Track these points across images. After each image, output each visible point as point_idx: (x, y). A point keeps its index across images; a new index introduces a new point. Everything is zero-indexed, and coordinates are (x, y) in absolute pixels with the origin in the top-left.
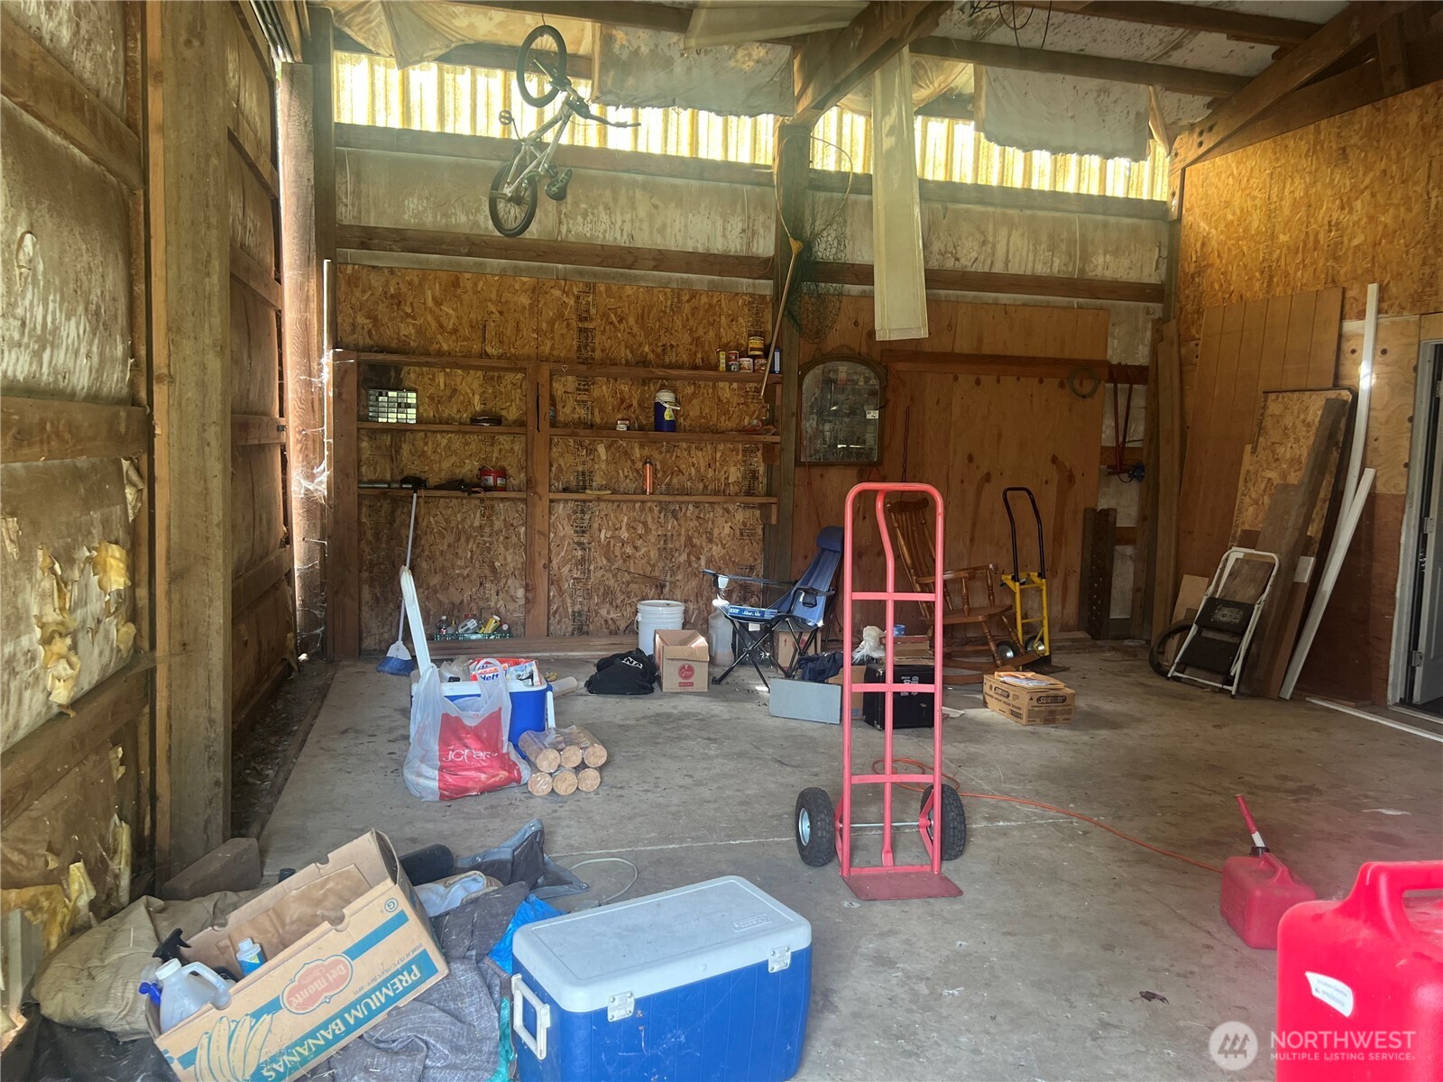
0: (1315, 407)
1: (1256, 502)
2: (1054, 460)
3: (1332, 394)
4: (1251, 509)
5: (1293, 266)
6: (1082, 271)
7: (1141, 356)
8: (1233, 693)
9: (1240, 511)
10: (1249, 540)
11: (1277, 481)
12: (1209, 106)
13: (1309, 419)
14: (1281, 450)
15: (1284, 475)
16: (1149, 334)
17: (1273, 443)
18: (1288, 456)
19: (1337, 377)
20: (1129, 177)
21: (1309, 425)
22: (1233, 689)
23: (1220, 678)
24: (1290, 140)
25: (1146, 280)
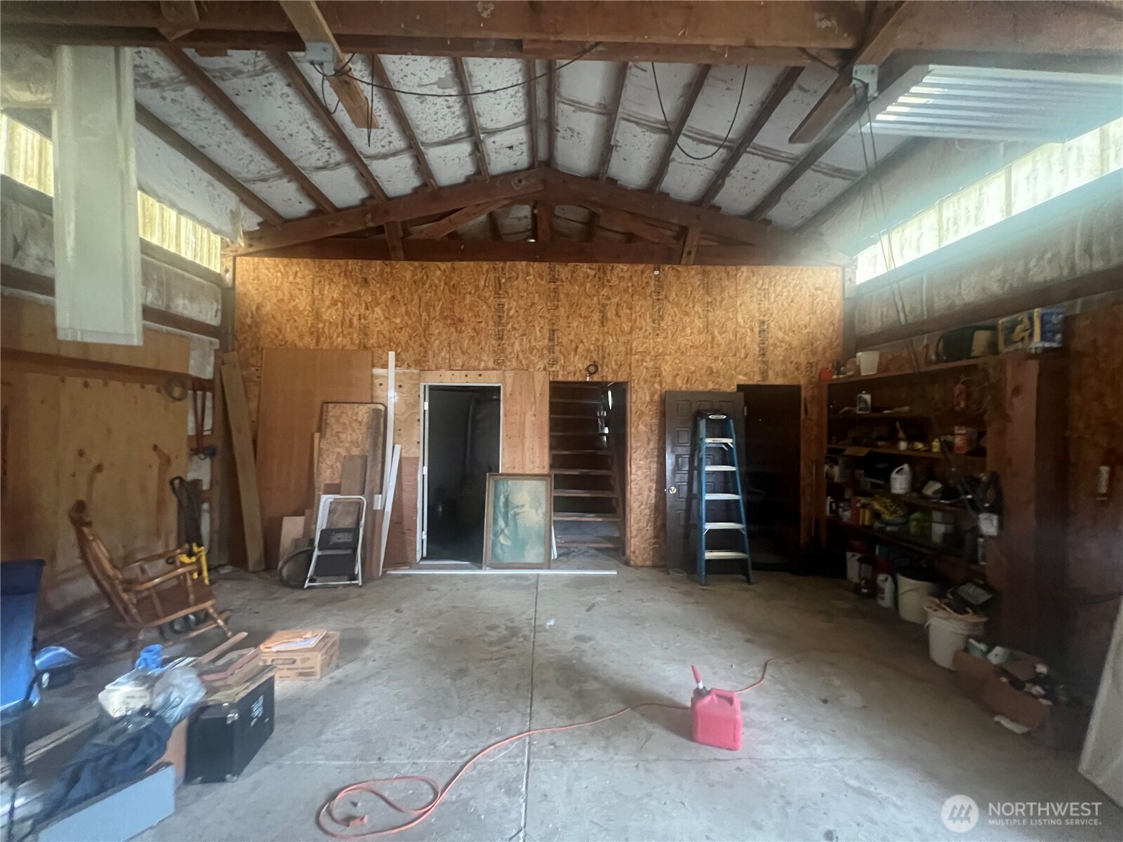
0: (363, 412)
1: (332, 467)
2: (155, 448)
3: (372, 406)
4: (329, 472)
5: (336, 334)
6: (168, 307)
7: (208, 373)
8: (360, 584)
9: (319, 474)
10: (333, 489)
11: (344, 453)
12: (259, 224)
13: (360, 419)
14: (343, 436)
15: (348, 450)
16: (212, 359)
17: (338, 432)
18: (349, 439)
19: (372, 397)
20: (195, 249)
21: (360, 423)
22: (359, 582)
23: (346, 577)
24: (328, 264)
25: (208, 322)
